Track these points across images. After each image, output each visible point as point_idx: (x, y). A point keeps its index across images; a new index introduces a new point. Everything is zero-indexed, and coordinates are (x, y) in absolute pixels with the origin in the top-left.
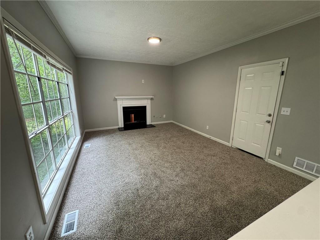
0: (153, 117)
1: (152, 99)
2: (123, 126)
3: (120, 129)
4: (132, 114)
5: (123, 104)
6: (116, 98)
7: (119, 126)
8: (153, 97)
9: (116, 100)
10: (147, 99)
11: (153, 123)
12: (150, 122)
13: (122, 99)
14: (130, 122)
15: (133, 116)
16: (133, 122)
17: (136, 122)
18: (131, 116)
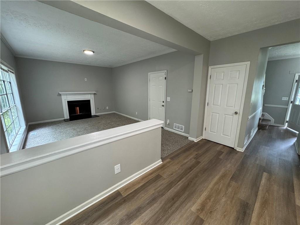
0: (97, 109)
1: (95, 94)
2: (68, 118)
3: (65, 121)
4: (77, 107)
5: (68, 98)
6: (60, 94)
7: (64, 118)
8: (96, 92)
9: (60, 95)
10: (91, 94)
11: (97, 114)
12: (95, 113)
13: (67, 94)
14: (76, 114)
15: (78, 109)
16: (79, 114)
17: (81, 114)
18: (76, 109)
